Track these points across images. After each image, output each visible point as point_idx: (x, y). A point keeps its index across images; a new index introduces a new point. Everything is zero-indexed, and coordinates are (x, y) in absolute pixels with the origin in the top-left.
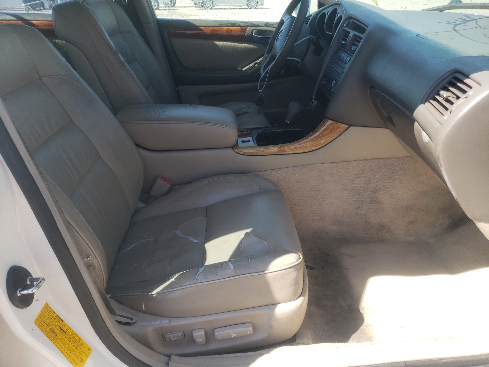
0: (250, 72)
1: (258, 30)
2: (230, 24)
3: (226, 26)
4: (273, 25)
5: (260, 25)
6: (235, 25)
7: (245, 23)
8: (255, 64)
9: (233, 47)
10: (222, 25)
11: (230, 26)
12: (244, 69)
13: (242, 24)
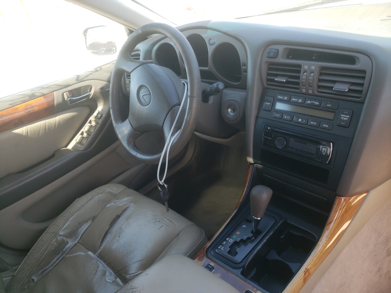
0: (82, 148)
1: (70, 92)
2: (27, 98)
3: (21, 102)
4: (87, 76)
5: (71, 83)
6: (35, 96)
7: (47, 88)
8: (82, 134)
9: (44, 128)
10: (16, 104)
11: (28, 100)
12: (70, 147)
13: (45, 91)
